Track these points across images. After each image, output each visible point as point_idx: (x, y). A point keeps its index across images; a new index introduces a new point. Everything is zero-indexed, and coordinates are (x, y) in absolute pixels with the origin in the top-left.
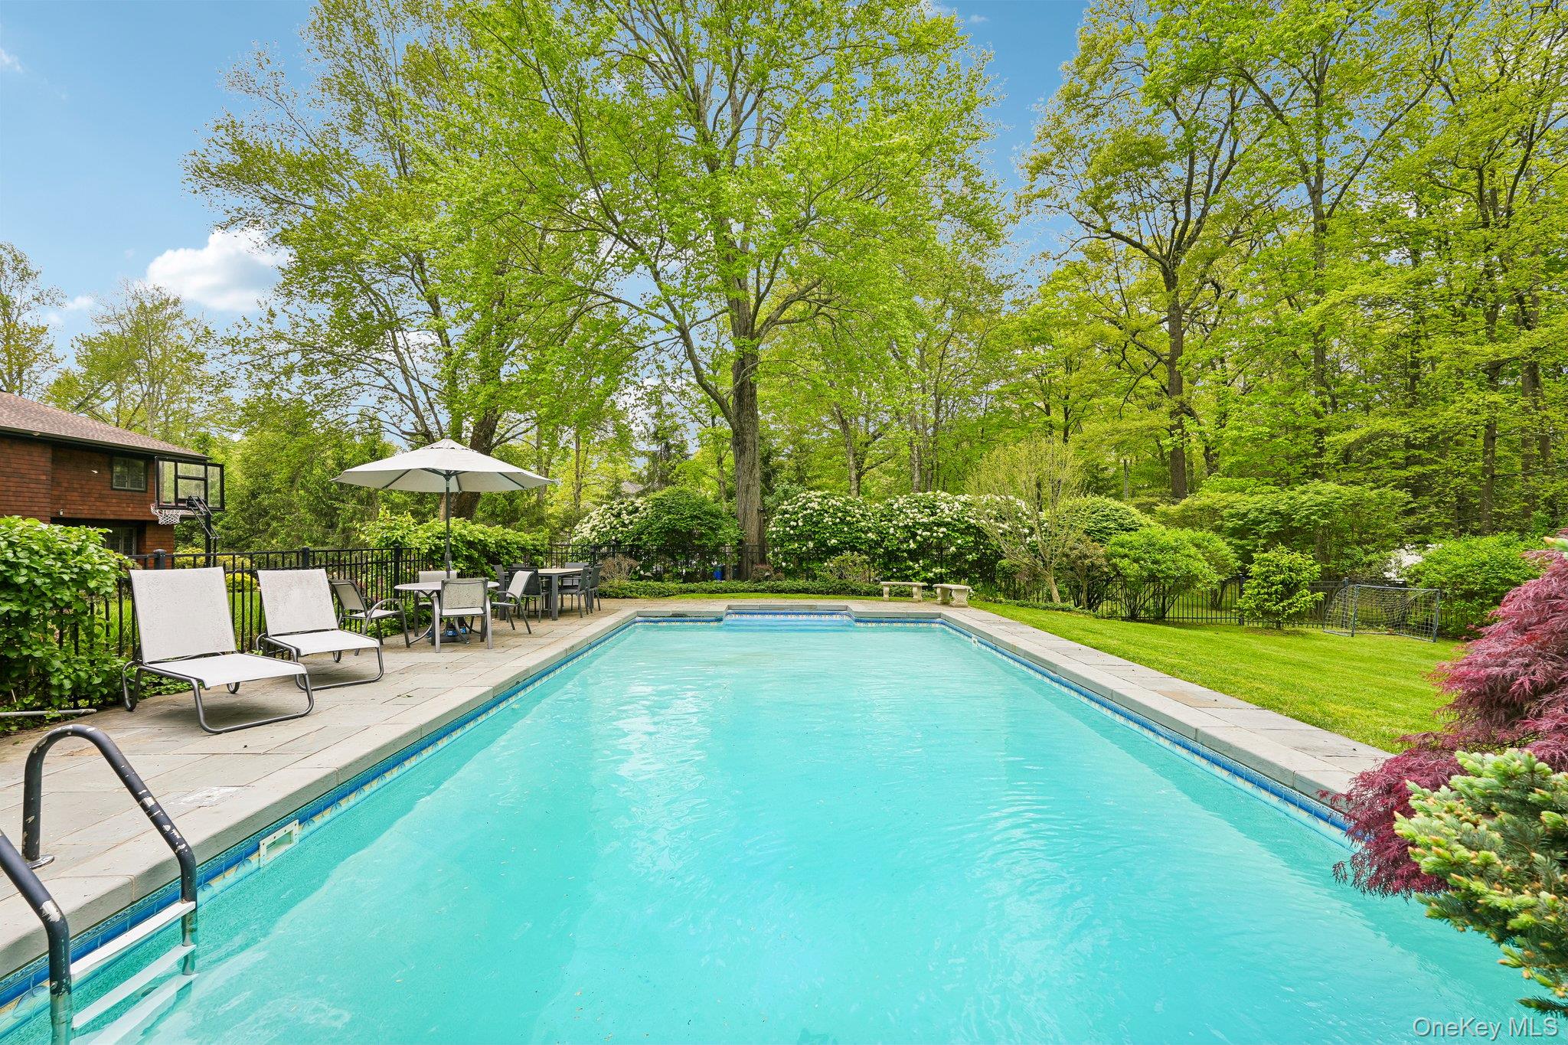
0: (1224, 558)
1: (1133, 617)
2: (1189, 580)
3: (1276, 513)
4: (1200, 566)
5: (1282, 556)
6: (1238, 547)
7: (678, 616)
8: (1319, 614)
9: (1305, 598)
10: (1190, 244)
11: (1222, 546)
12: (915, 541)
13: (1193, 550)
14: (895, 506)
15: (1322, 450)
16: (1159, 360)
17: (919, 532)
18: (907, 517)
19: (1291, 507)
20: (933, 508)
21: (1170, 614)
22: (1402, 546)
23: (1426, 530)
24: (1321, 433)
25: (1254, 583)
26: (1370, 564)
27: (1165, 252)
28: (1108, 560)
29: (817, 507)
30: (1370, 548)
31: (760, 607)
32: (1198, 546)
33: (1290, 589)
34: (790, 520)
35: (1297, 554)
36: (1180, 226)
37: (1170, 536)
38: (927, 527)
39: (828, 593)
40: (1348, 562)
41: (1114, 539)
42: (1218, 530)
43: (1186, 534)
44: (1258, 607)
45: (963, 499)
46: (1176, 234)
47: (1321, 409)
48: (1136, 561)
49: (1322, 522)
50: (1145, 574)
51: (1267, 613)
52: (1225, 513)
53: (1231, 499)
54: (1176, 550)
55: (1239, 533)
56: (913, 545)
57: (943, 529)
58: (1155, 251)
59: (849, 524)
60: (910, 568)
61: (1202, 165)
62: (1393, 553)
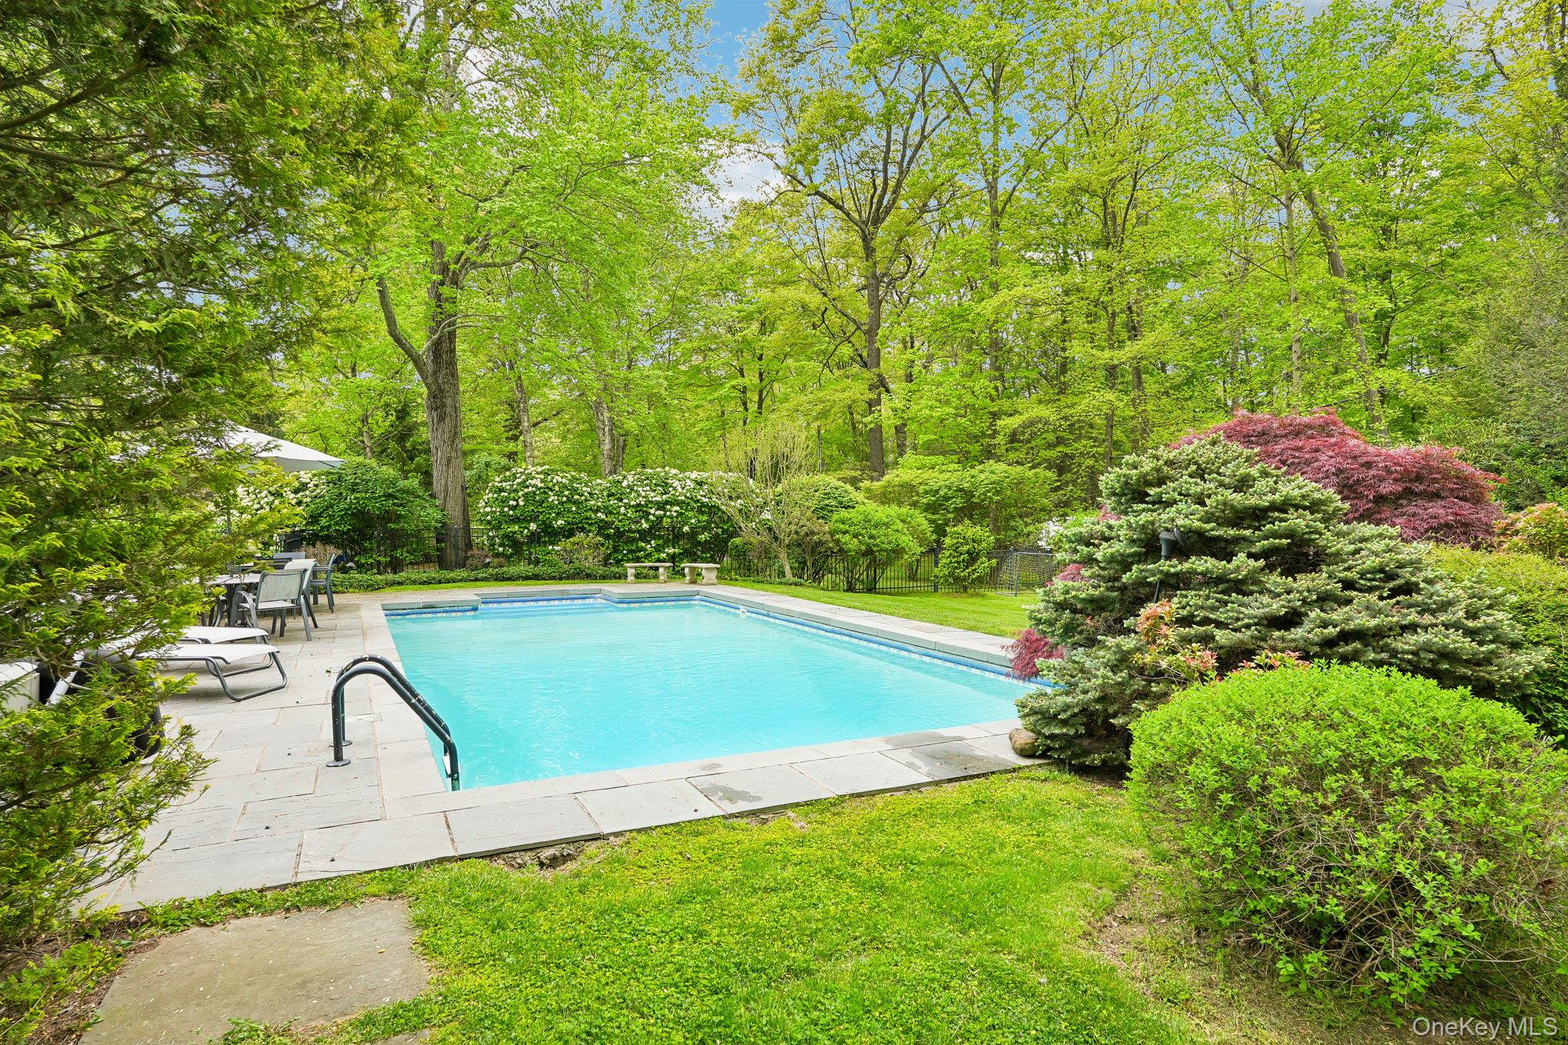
0: (923, 533)
1: (851, 589)
2: (898, 551)
3: (961, 490)
4: (906, 540)
5: (968, 530)
6: (931, 521)
7: (430, 607)
8: (992, 580)
9: (984, 565)
10: (887, 213)
11: (921, 520)
12: (647, 520)
13: (900, 526)
14: (625, 484)
15: (995, 432)
16: (858, 328)
17: (652, 511)
18: (639, 495)
19: (973, 484)
20: (665, 486)
21: (880, 585)
22: (1050, 519)
23: (1067, 504)
24: (995, 416)
25: (947, 553)
26: (1028, 535)
27: (864, 215)
28: (832, 536)
29: (540, 485)
30: (1029, 520)
31: (509, 595)
32: (903, 521)
33: (973, 557)
34: (508, 499)
35: (978, 528)
36: (878, 192)
37: (882, 513)
38: (661, 506)
39: (561, 579)
40: (1013, 533)
41: (835, 517)
42: (915, 505)
43: (893, 510)
44: (951, 574)
45: (694, 475)
46: (875, 200)
47: (994, 393)
48: (855, 536)
49: (996, 498)
50: (863, 548)
51: (957, 579)
52: (921, 489)
53: (926, 476)
54: (887, 525)
55: (930, 508)
56: (645, 525)
57: (677, 508)
58: (855, 215)
59: (576, 503)
60: (643, 549)
61: (897, 134)
62: (1044, 525)
